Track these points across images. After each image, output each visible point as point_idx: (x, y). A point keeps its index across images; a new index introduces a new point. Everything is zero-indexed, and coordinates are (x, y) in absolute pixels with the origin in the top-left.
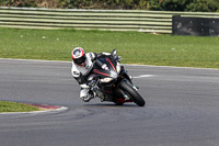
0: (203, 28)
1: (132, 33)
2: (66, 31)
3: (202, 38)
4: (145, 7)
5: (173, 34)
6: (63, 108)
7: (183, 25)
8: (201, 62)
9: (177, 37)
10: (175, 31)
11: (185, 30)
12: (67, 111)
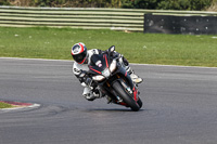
0: (174, 26)
1: (104, 31)
2: (38, 29)
3: (174, 36)
4: (117, 5)
5: (145, 31)
6: (36, 105)
7: (155, 23)
8: (172, 59)
9: (149, 35)
10: (147, 29)
11: (156, 27)
12: (39, 108)
